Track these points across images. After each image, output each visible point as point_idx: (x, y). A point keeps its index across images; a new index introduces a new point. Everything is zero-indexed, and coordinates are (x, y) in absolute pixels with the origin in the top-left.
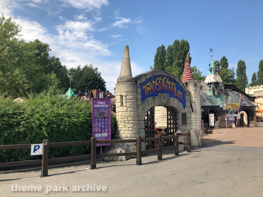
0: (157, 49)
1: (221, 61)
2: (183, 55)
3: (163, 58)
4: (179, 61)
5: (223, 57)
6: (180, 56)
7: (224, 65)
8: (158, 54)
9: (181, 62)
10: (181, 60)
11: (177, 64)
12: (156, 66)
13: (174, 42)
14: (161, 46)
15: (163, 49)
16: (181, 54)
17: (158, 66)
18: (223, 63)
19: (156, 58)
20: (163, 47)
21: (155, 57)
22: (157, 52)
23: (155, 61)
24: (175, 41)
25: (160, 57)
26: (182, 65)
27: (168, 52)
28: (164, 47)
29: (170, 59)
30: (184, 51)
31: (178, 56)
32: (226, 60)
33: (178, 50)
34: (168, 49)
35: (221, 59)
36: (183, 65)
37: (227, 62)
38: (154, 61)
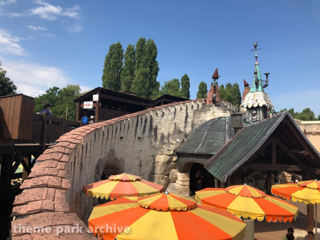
0: (110, 47)
1: (182, 80)
2: (151, 62)
3: (118, 62)
4: (145, 70)
5: (185, 75)
6: (146, 63)
7: (186, 85)
8: (111, 55)
9: (147, 71)
10: (148, 69)
11: (143, 73)
12: (107, 73)
13: (138, 40)
14: (116, 43)
15: (119, 49)
16: (149, 60)
17: (111, 72)
18: (184, 82)
19: (107, 61)
20: (119, 46)
21: (106, 58)
22: (110, 51)
23: (106, 65)
24: (140, 40)
25: (114, 60)
26: (148, 77)
27: (128, 54)
28: (121, 47)
29: (131, 65)
30: (153, 56)
31: (144, 63)
32: (188, 79)
33: (144, 54)
34: (128, 49)
35: (183, 78)
36: (150, 76)
37: (189, 82)
38: (104, 64)
